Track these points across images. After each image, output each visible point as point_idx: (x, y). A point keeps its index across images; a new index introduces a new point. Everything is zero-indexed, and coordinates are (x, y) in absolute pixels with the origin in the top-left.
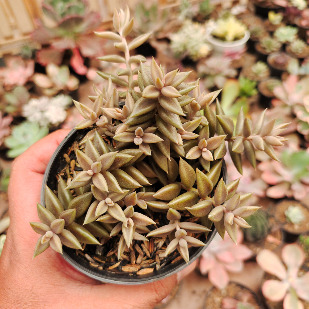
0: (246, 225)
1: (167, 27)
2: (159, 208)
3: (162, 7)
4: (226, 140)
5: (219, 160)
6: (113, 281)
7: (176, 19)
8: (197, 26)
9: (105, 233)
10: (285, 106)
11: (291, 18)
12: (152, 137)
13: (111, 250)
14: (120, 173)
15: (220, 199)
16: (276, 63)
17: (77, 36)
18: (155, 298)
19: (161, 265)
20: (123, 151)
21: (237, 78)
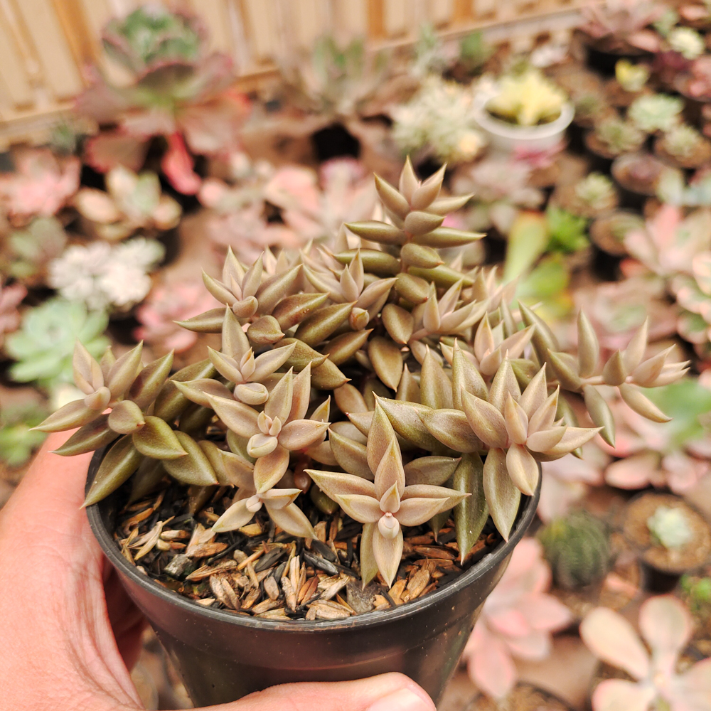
1: (386, 90)
3: (375, 47)
7: (405, 73)
8: (452, 90)
10: (651, 275)
11: (667, 78)
16: (631, 178)
17: (180, 107)
21: (542, 209)
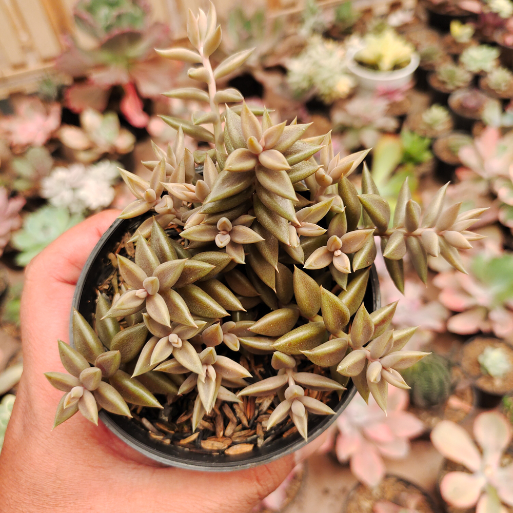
0: (402, 384)
1: (282, 47)
2: (260, 348)
3: (273, 15)
4: (375, 234)
5: (360, 272)
6: (186, 465)
7: (295, 34)
8: (330, 45)
9: (170, 388)
10: (479, 179)
11: (488, 32)
12: (245, 234)
13: (184, 413)
14: (194, 292)
15: (361, 338)
16: (462, 107)
17: (132, 63)
18: (255, 491)
19: (265, 438)
20: (199, 255)
21: (397, 132)
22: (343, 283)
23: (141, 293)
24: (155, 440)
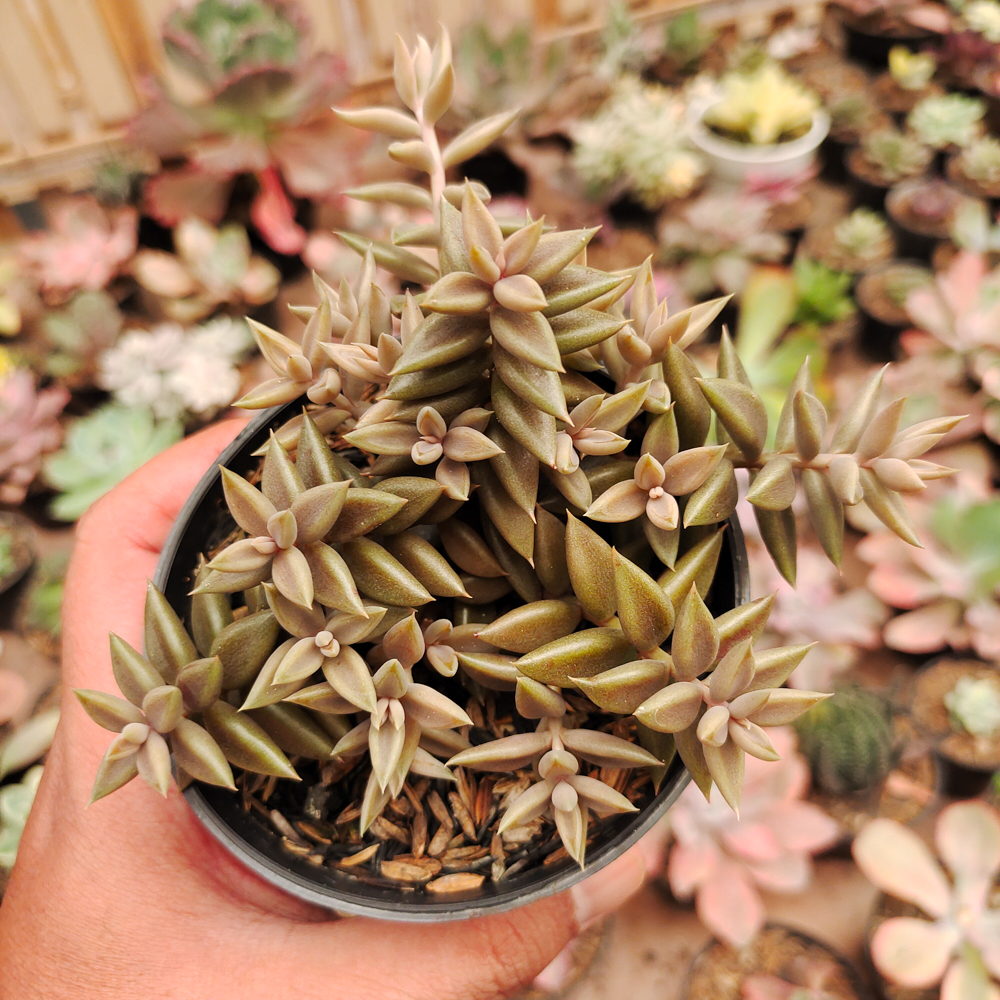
0: (767, 752)
1: (563, 99)
4: (738, 464)
6: (344, 903)
7: (588, 74)
8: (657, 95)
9: (319, 744)
10: (945, 352)
11: (962, 69)
12: (470, 442)
13: (351, 805)
14: (370, 554)
16: (913, 213)
19: (507, 865)
20: (383, 482)
21: (786, 262)
22: (668, 556)
23: (262, 543)
24: (292, 854)
